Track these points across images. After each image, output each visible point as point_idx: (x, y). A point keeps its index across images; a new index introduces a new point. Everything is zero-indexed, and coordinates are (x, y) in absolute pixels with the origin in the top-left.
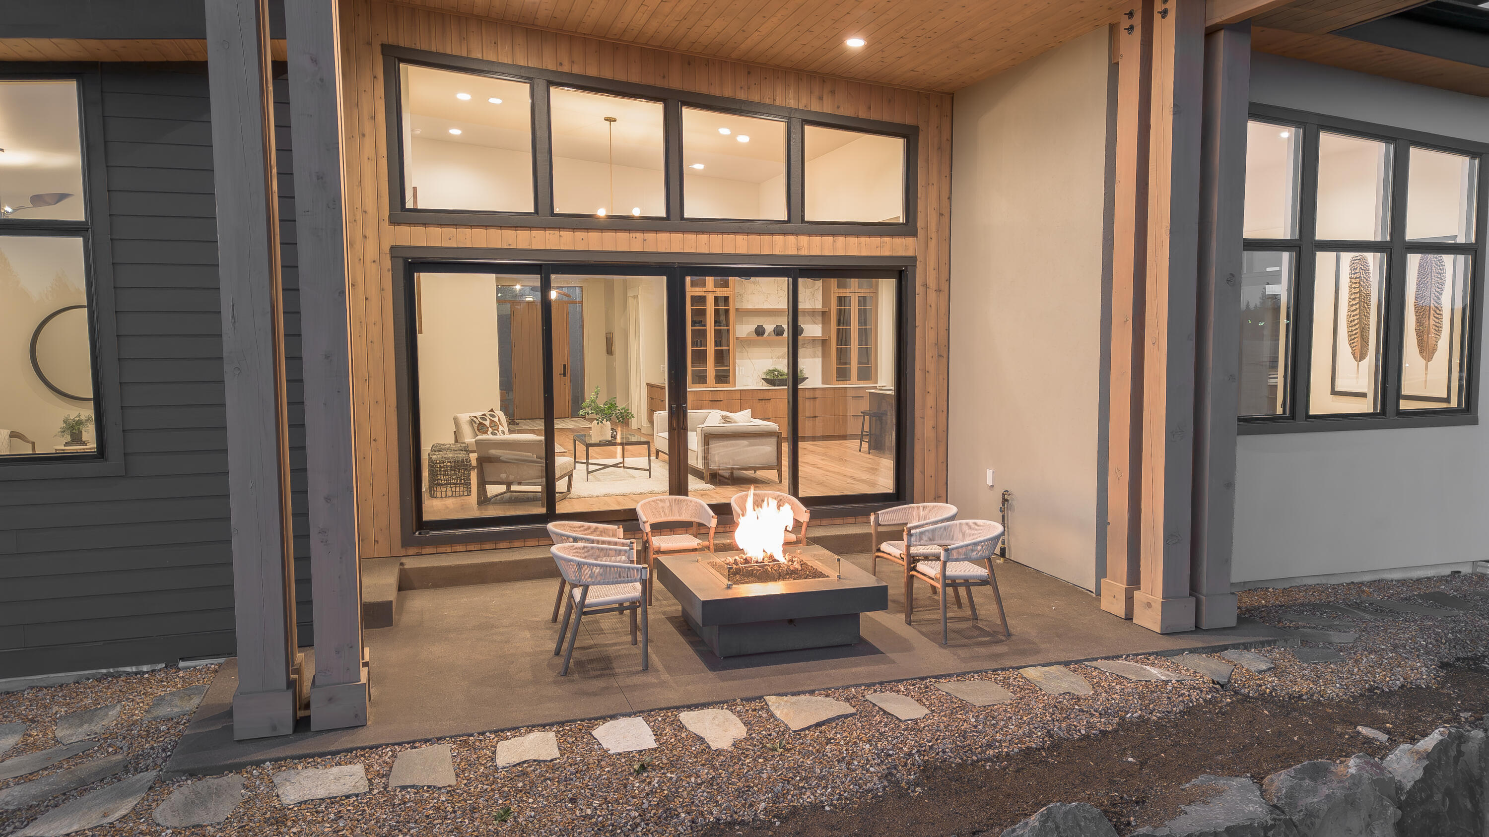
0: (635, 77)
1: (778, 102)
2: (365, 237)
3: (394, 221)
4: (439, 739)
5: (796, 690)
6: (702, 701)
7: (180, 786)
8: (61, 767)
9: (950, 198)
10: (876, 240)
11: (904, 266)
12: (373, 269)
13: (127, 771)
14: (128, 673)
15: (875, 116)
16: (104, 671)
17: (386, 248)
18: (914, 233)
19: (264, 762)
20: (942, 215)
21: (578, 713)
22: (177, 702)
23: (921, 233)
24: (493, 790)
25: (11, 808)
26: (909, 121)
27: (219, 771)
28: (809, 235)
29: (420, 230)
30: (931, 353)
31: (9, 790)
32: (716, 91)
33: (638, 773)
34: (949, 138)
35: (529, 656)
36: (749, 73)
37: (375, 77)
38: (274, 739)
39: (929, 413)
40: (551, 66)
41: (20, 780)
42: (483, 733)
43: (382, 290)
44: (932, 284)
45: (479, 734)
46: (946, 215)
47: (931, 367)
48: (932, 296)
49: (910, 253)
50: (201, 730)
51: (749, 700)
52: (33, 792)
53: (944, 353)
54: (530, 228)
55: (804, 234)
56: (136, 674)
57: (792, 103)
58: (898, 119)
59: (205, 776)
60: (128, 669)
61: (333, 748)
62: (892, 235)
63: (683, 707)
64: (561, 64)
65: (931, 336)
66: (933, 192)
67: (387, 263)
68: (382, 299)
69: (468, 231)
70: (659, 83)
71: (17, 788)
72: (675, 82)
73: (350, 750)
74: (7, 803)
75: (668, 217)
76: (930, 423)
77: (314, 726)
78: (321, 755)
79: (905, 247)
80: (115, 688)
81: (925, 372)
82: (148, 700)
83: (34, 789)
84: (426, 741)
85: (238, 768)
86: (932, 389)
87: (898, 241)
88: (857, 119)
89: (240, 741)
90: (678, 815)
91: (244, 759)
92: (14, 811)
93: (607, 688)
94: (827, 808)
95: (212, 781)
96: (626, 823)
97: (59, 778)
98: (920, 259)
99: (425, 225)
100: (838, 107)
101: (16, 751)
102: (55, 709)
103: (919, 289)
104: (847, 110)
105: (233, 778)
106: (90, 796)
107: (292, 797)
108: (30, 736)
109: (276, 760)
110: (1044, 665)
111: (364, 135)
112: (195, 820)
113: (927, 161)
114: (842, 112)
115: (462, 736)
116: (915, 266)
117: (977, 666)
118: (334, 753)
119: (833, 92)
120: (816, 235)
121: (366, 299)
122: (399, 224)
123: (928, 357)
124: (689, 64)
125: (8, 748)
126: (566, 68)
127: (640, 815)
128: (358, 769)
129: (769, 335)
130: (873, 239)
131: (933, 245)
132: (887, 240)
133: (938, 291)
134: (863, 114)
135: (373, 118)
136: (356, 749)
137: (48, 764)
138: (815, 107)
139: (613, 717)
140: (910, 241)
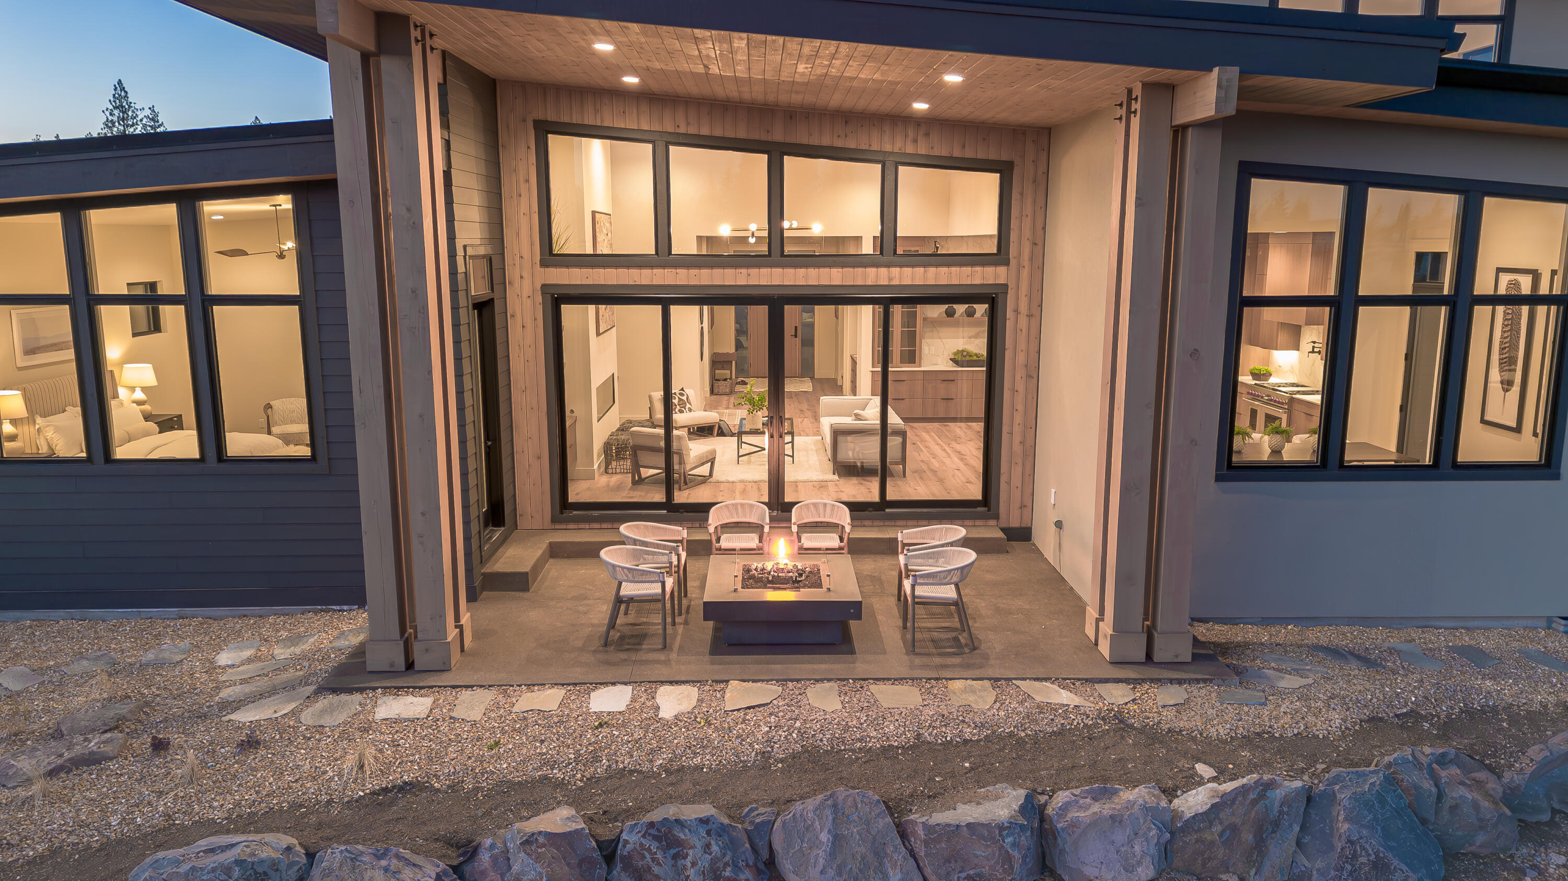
0: (742, 134)
1: (875, 147)
2: (522, 277)
3: (544, 264)
4: (490, 686)
5: (756, 678)
6: (683, 679)
7: (325, 698)
8: (267, 676)
9: (1044, 228)
10: (967, 270)
11: (994, 294)
12: (528, 303)
13: (300, 684)
14: (335, 610)
15: (969, 154)
16: (320, 607)
17: (539, 287)
18: (1007, 263)
19: (377, 688)
20: (1035, 244)
21: (591, 678)
22: (350, 637)
23: (1013, 262)
24: (499, 727)
25: (231, 699)
26: (1005, 157)
27: (350, 691)
28: (901, 266)
29: (564, 271)
30: (1020, 373)
31: (234, 687)
32: (814, 141)
33: (597, 728)
34: (1046, 171)
35: (593, 626)
36: (846, 122)
37: (529, 147)
38: (390, 673)
39: (1017, 429)
40: (670, 129)
41: (244, 681)
42: (520, 686)
43: (535, 319)
44: (1023, 308)
45: (517, 685)
46: (1039, 244)
47: (1020, 386)
48: (1023, 322)
49: (1002, 281)
50: (353, 661)
51: (717, 682)
52: (247, 690)
53: (1033, 373)
54: (652, 267)
55: (896, 266)
56: (339, 611)
57: (888, 148)
58: (993, 156)
59: (341, 693)
60: (334, 607)
61: (421, 684)
62: (983, 264)
63: (666, 682)
64: (678, 126)
65: (1021, 358)
66: (1027, 224)
67: (539, 299)
68: (536, 327)
69: (602, 270)
70: (764, 137)
71: (239, 687)
72: (778, 135)
73: (432, 687)
74: (230, 696)
75: (770, 255)
76: (1017, 439)
77: (417, 667)
78: (414, 688)
79: (996, 276)
80: (323, 620)
81: (1014, 391)
82: (336, 633)
83: (247, 689)
84: (481, 686)
85: (361, 690)
86: (1020, 407)
87: (990, 270)
88: (951, 158)
89: (370, 672)
90: (601, 761)
91: (367, 685)
92: (232, 702)
93: (626, 660)
94: (705, 770)
95: (344, 697)
96: (563, 762)
97: (262, 684)
98: (1011, 286)
99: (567, 267)
100: (932, 148)
101: (249, 661)
102: (282, 632)
103: (1010, 314)
104: (941, 150)
105: (357, 697)
106: (275, 697)
107: (381, 715)
108: (261, 651)
109: (385, 688)
110: (974, 679)
111: (520, 195)
112: (322, 722)
113: (1022, 194)
114: (936, 152)
115: (506, 685)
116: (1007, 293)
117: (917, 673)
118: (421, 688)
119: (927, 135)
120: (908, 266)
121: (523, 327)
122: (547, 266)
123: (1018, 377)
124: (791, 118)
125: (245, 658)
126: (682, 130)
127: (575, 757)
128: (427, 701)
129: (961, 315)
130: (964, 269)
131: (1025, 273)
132: (978, 269)
133: (1030, 316)
134: (957, 153)
135: (527, 181)
136: (436, 686)
137: (261, 673)
138: (910, 149)
139: (614, 684)
140: (1002, 270)
